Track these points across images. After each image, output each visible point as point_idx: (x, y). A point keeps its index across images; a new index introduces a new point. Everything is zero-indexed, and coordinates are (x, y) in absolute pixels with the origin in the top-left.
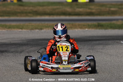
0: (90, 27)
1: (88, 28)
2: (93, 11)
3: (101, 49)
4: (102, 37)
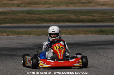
4: (103, 41)
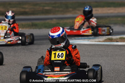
0: (24, 27)
1: (22, 28)
2: (27, 10)
3: (36, 49)
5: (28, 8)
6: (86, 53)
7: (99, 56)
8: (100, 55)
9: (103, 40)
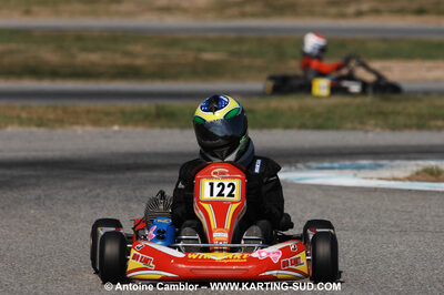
0: (127, 119)
1: (120, 125)
5: (142, 55)
6: (348, 219)
7: (394, 230)
8: (398, 226)
9: (408, 174)
